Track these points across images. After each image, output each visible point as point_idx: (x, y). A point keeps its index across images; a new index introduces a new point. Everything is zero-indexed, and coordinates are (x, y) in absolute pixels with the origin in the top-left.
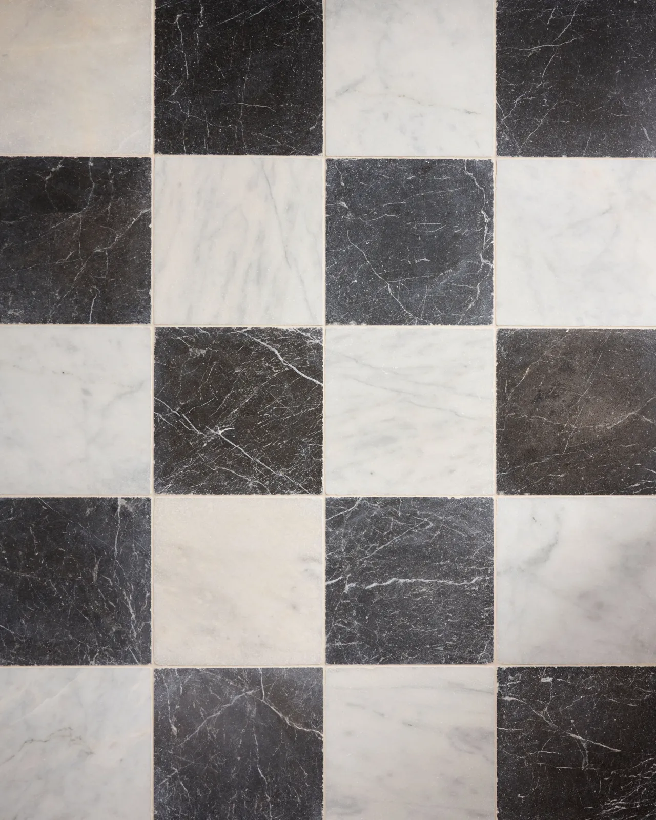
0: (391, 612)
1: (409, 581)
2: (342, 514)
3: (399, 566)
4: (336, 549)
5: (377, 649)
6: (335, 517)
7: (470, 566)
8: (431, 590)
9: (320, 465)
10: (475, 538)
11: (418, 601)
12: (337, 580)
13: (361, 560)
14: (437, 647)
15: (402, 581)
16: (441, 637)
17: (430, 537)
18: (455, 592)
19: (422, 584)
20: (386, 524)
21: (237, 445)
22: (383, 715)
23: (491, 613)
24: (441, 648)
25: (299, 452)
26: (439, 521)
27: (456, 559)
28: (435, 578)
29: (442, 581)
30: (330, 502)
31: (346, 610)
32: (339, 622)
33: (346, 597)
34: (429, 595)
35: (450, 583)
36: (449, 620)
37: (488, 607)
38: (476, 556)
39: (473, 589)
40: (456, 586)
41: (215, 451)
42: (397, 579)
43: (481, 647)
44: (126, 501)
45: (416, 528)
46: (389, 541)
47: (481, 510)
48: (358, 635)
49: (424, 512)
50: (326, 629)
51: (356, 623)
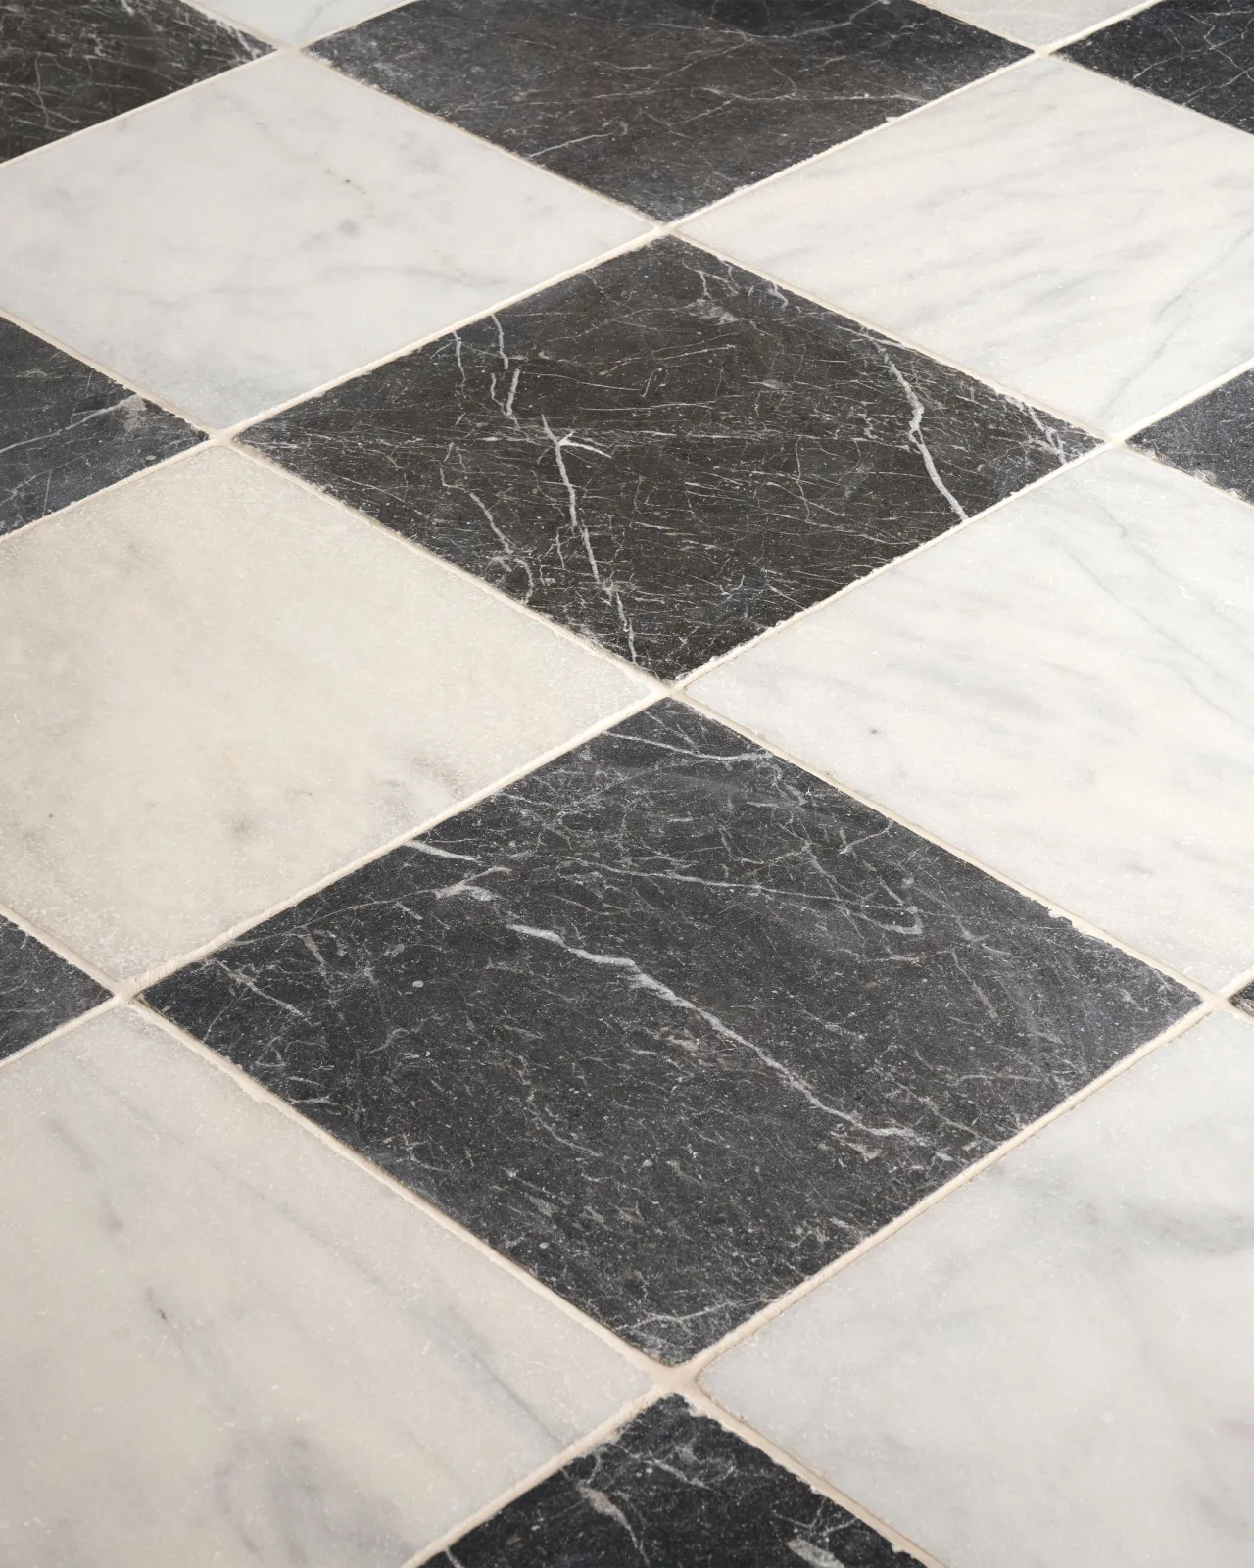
0: (510, 1023)
1: (669, 994)
2: (669, 750)
3: (684, 947)
4: (548, 798)
5: (342, 1070)
6: (641, 743)
7: (923, 1092)
8: (710, 1059)
9: (745, 634)
10: (1024, 1043)
11: (632, 1055)
12: (453, 856)
13: (585, 864)
14: (541, 1195)
15: (646, 981)
16: (586, 1183)
17: (875, 951)
18: (787, 1116)
19: (701, 1029)
20: (771, 844)
21: (571, 482)
22: (116, 1225)
23: (840, 1244)
24: (547, 1209)
25: (724, 584)
26: (951, 938)
27: (892, 1047)
28: (761, 1044)
29: (777, 1065)
30: (669, 709)
31: (381, 927)
32: (317, 938)
33: (425, 904)
34: (688, 1067)
35: (800, 1085)
36: (674, 1164)
37: (850, 1222)
38: (971, 1086)
39: (860, 1148)
40: (808, 1104)
41: (498, 461)
42: (636, 969)
43: (690, 1299)
44: (144, 409)
45: (855, 909)
46: (729, 881)
47: (1127, 997)
48: (333, 1002)
49: (930, 894)
50: (259, 927)
51: (367, 972)
